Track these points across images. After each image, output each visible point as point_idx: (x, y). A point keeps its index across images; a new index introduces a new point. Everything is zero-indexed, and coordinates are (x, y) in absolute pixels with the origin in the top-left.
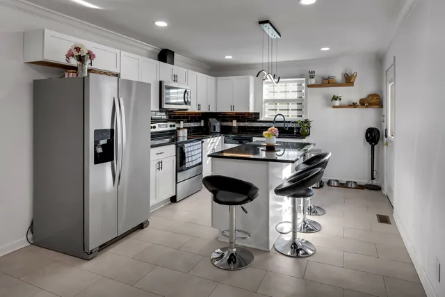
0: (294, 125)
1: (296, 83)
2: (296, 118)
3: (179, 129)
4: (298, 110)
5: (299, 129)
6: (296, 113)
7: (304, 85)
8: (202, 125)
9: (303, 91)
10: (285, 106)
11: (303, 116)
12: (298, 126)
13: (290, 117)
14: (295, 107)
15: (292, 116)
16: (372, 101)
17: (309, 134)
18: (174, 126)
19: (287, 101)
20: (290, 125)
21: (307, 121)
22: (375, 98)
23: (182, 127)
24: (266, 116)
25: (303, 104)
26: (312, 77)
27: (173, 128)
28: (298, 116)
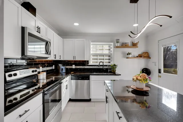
1: (108, 46)
2: (107, 64)
3: (39, 73)
7: (112, 46)
8: (54, 68)
9: (112, 50)
11: (111, 63)
12: (111, 67)
13: (104, 63)
14: (107, 58)
16: (145, 56)
18: (36, 71)
21: (115, 65)
22: (146, 54)
23: (41, 71)
25: (111, 56)
26: (117, 42)
27: (35, 73)
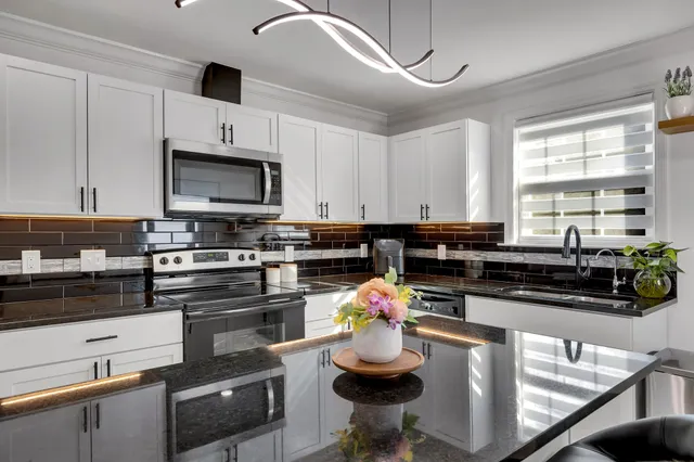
0: (611, 263)
2: (620, 240)
4: (628, 212)
5: (631, 274)
6: (621, 222)
7: (650, 127)
8: (364, 255)
9: (650, 148)
10: (582, 202)
11: (650, 233)
12: (628, 264)
13: (602, 235)
14: (619, 200)
15: (608, 231)
17: (673, 295)
19: (590, 187)
20: (596, 262)
21: (660, 251)
23: (289, 260)
24: (528, 232)
25: (650, 191)
28: (631, 232)
